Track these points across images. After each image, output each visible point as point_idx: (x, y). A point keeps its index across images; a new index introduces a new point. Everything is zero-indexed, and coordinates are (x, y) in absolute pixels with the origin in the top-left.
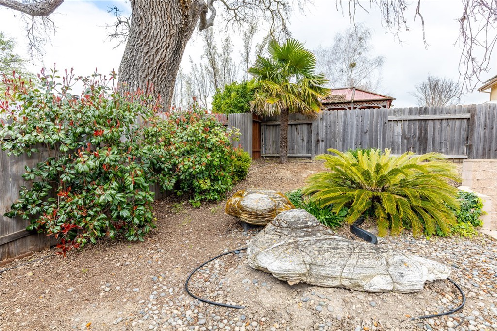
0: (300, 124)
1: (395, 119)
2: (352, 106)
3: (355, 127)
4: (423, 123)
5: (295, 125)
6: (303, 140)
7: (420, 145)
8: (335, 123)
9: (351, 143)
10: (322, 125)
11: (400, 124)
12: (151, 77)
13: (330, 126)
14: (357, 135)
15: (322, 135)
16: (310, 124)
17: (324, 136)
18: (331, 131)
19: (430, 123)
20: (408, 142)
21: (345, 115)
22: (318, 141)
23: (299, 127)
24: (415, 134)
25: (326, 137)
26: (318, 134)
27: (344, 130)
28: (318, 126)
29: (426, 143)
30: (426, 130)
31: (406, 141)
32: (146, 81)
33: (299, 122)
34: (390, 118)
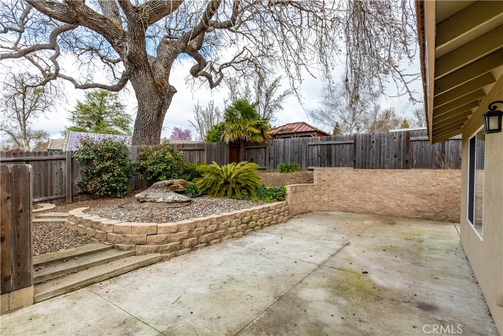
0: (261, 148)
1: (312, 144)
2: (295, 135)
3: (290, 149)
4: (329, 146)
5: (258, 148)
6: (263, 158)
7: (328, 160)
8: (279, 147)
9: (288, 159)
10: (272, 148)
11: (316, 147)
12: (146, 128)
13: (276, 149)
14: (291, 155)
15: (272, 155)
16: (265, 148)
17: (273, 155)
18: (276, 152)
19: (333, 147)
20: (321, 159)
21: (284, 142)
22: (270, 159)
23: (260, 149)
24: (324, 154)
25: (274, 156)
26: (270, 154)
27: (284, 151)
28: (270, 149)
29: (331, 159)
30: (331, 151)
31: (319, 158)
32: (144, 131)
33: (259, 146)
34: (309, 143)
